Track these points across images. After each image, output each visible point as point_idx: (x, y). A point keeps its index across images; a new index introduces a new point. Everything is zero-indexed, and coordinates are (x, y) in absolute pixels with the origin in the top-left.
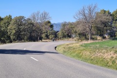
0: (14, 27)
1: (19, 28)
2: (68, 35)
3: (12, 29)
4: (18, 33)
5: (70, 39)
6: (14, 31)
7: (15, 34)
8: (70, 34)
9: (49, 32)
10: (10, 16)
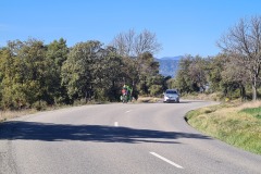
0: (76, 66)
1: (87, 70)
2: (195, 85)
3: (71, 72)
4: (84, 81)
5: (201, 96)
6: (76, 77)
7: (77, 84)
8: (199, 85)
9: (149, 78)
10: (62, 40)
